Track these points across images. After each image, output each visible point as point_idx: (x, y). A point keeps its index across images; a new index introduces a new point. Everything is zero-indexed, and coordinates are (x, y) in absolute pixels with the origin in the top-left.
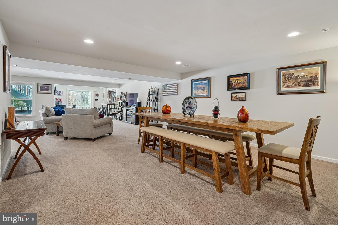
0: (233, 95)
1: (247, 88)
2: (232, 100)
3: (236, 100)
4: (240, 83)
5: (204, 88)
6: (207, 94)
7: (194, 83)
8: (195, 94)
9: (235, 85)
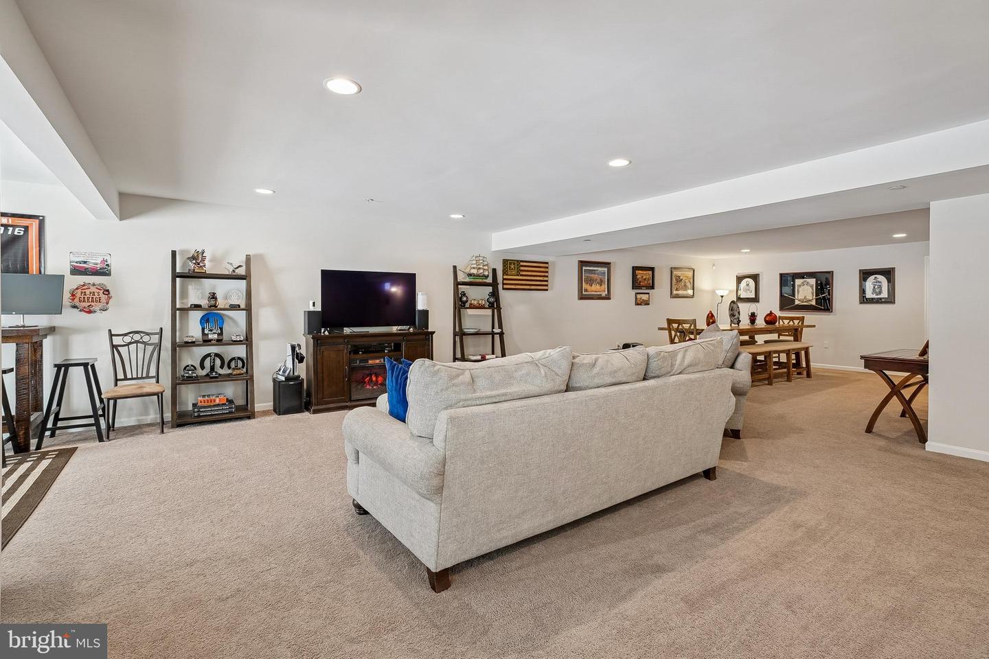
0: (639, 296)
1: (652, 287)
2: (637, 304)
3: (640, 304)
4: (645, 280)
5: (601, 281)
6: (606, 293)
7: (584, 268)
8: (586, 290)
9: (640, 282)
